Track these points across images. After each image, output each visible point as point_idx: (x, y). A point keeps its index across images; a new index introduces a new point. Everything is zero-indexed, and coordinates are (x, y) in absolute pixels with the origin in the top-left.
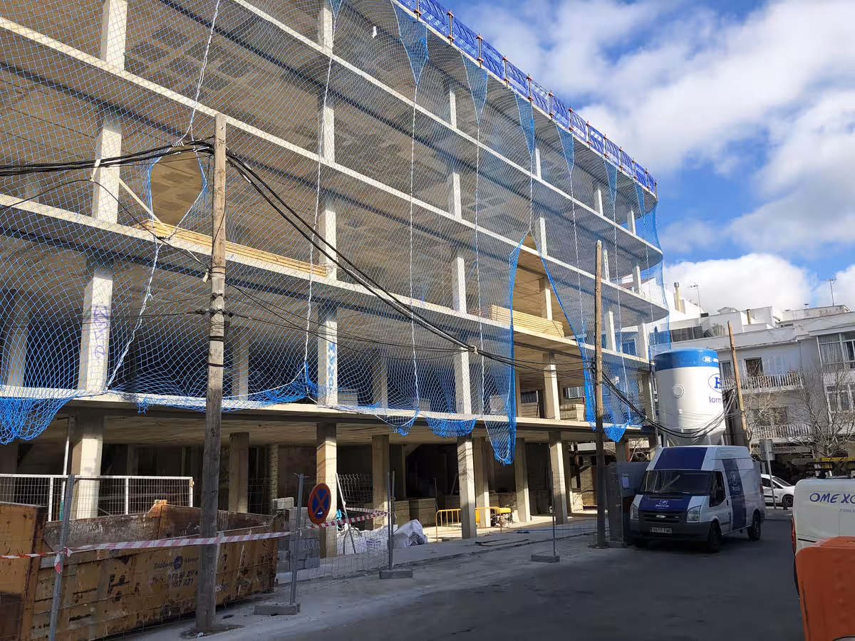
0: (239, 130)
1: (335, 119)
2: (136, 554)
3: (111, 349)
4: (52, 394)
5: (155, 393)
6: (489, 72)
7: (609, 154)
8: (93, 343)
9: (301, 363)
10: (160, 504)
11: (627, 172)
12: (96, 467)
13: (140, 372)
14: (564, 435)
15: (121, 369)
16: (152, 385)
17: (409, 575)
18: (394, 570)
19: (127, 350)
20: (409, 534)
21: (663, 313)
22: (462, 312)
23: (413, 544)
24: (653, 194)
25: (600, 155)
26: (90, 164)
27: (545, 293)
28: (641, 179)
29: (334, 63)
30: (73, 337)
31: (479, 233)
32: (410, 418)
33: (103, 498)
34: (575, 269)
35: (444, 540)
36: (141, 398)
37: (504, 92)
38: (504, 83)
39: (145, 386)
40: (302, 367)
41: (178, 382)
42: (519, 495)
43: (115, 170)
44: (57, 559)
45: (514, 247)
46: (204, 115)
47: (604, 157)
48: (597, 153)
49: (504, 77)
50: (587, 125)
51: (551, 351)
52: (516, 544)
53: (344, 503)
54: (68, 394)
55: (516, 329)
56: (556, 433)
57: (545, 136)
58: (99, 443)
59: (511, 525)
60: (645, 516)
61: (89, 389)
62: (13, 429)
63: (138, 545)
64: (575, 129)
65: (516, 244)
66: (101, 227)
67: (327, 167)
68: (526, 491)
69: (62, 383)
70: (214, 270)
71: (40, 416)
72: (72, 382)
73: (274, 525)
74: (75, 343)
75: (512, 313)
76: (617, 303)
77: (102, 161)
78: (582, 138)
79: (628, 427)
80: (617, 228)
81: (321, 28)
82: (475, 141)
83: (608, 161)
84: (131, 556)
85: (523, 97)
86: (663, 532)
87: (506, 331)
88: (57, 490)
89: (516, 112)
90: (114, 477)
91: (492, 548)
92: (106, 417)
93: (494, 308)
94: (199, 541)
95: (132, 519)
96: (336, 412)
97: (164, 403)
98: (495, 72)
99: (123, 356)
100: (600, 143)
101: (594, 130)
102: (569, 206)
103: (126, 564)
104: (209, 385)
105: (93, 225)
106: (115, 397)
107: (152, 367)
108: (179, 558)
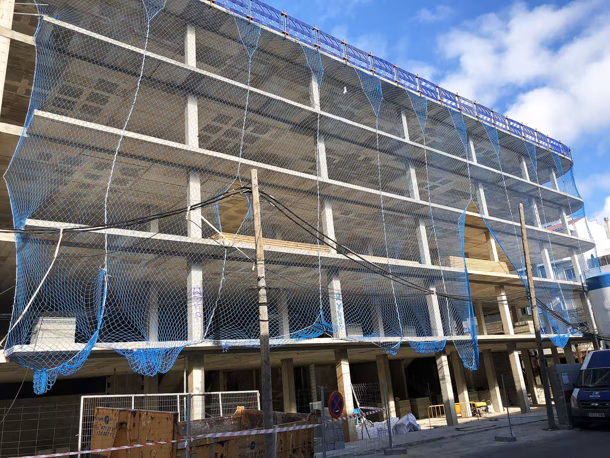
0: (267, 170)
1: (326, 150)
2: (228, 440)
3: (204, 314)
4: (174, 344)
5: (232, 339)
6: (427, 98)
7: (527, 136)
8: (194, 311)
9: (318, 311)
10: (240, 409)
11: (544, 145)
12: (202, 386)
13: (222, 326)
14: (518, 345)
15: (211, 326)
16: (229, 334)
17: (404, 452)
18: (394, 449)
19: (213, 314)
20: (407, 424)
21: (590, 246)
22: (428, 264)
23: (410, 431)
24: (568, 158)
25: (520, 138)
26: (184, 210)
27: (490, 242)
28: (557, 148)
29: (322, 116)
30: (183, 309)
31: (433, 208)
32: (397, 343)
33: (208, 407)
34: (511, 223)
35: (435, 427)
36: (224, 342)
37: (440, 109)
38: (439, 103)
39: (226, 335)
40: (319, 314)
41: (244, 331)
42: (492, 392)
43: (198, 211)
44: (186, 443)
45: (461, 213)
46: (246, 165)
47: (523, 139)
48: (517, 137)
49: (439, 98)
50: (506, 118)
51: (501, 284)
52: (486, 429)
53: (358, 404)
54: (183, 343)
55: (469, 272)
56: (513, 344)
57: (475, 132)
58: (202, 372)
59: (488, 415)
60: (582, 404)
61: (194, 339)
62: (156, 367)
63: (228, 434)
64: (497, 123)
65: (462, 211)
66: (194, 242)
67: (323, 182)
68: (497, 389)
69: (179, 337)
70: (258, 263)
71: (169, 358)
72: (184, 337)
73: (309, 420)
74: (184, 313)
75: (465, 261)
76: (549, 242)
77: (191, 207)
78: (504, 129)
79: (571, 336)
80: (541, 188)
81: (312, 94)
82: (422, 146)
83: (527, 141)
84: (226, 441)
85: (454, 109)
86: (598, 416)
87: (462, 274)
88: (182, 402)
89: (451, 120)
90: (212, 393)
91: (467, 432)
92: (205, 356)
93: (451, 258)
94: (263, 432)
95: (225, 419)
96: (345, 342)
97: (237, 344)
98: (432, 97)
99: (211, 318)
100: (519, 129)
101: (512, 121)
102: (500, 178)
103: (223, 446)
104: (261, 333)
105: (189, 241)
106: (209, 343)
107: (228, 323)
108: (253, 443)
